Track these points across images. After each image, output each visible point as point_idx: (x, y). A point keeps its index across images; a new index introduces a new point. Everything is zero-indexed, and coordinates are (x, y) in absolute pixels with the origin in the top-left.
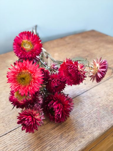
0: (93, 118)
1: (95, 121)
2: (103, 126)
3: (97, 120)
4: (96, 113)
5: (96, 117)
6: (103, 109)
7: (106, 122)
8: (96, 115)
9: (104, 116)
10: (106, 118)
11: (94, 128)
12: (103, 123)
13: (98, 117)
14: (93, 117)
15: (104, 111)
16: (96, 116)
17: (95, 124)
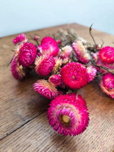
0: (89, 133)
1: (94, 138)
2: (106, 145)
3: (95, 135)
4: (93, 124)
5: (93, 131)
6: (101, 116)
7: (109, 137)
8: (92, 127)
9: (104, 128)
10: (109, 130)
11: (93, 150)
12: (105, 139)
13: (96, 131)
14: (90, 130)
15: (103, 119)
16: (94, 129)
17: (94, 142)
